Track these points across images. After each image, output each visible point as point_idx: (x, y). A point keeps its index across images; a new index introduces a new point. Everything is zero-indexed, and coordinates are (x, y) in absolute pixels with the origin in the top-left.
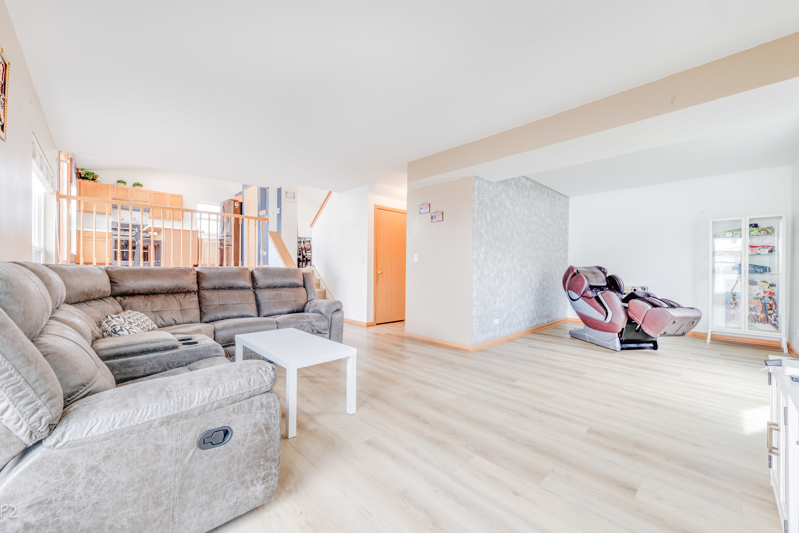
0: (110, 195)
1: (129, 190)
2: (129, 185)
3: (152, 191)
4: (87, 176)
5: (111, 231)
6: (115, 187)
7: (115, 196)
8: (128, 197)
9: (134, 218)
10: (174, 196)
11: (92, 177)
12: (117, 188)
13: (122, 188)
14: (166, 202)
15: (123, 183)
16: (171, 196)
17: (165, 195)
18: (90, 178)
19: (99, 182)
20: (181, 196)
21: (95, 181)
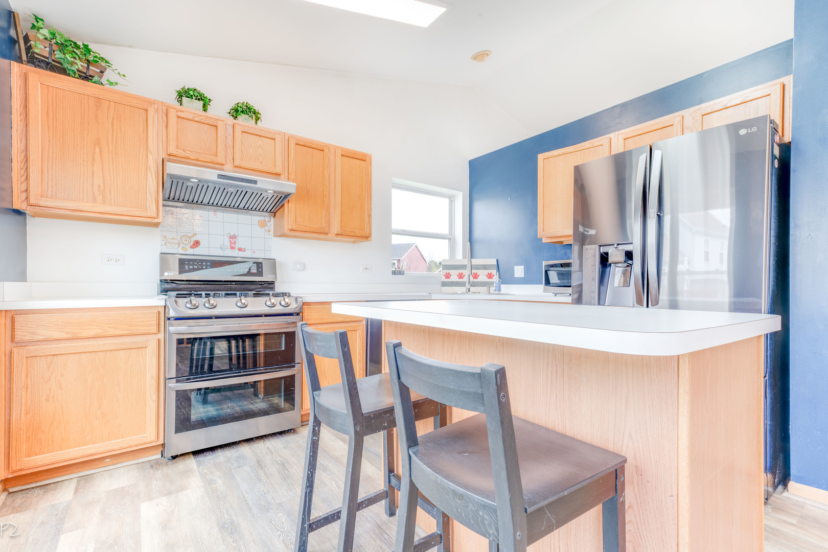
0: (152, 145)
1: (220, 125)
2: (220, 109)
4: (58, 55)
5: (159, 301)
6: (172, 113)
7: (172, 149)
8: (216, 156)
9: (231, 237)
10: (349, 155)
11: (82, 66)
12: (178, 117)
13: (196, 119)
14: (329, 177)
15: (199, 99)
16: (342, 155)
17: (326, 150)
18: (73, 68)
19: (112, 87)
20: (368, 157)
21: (95, 82)
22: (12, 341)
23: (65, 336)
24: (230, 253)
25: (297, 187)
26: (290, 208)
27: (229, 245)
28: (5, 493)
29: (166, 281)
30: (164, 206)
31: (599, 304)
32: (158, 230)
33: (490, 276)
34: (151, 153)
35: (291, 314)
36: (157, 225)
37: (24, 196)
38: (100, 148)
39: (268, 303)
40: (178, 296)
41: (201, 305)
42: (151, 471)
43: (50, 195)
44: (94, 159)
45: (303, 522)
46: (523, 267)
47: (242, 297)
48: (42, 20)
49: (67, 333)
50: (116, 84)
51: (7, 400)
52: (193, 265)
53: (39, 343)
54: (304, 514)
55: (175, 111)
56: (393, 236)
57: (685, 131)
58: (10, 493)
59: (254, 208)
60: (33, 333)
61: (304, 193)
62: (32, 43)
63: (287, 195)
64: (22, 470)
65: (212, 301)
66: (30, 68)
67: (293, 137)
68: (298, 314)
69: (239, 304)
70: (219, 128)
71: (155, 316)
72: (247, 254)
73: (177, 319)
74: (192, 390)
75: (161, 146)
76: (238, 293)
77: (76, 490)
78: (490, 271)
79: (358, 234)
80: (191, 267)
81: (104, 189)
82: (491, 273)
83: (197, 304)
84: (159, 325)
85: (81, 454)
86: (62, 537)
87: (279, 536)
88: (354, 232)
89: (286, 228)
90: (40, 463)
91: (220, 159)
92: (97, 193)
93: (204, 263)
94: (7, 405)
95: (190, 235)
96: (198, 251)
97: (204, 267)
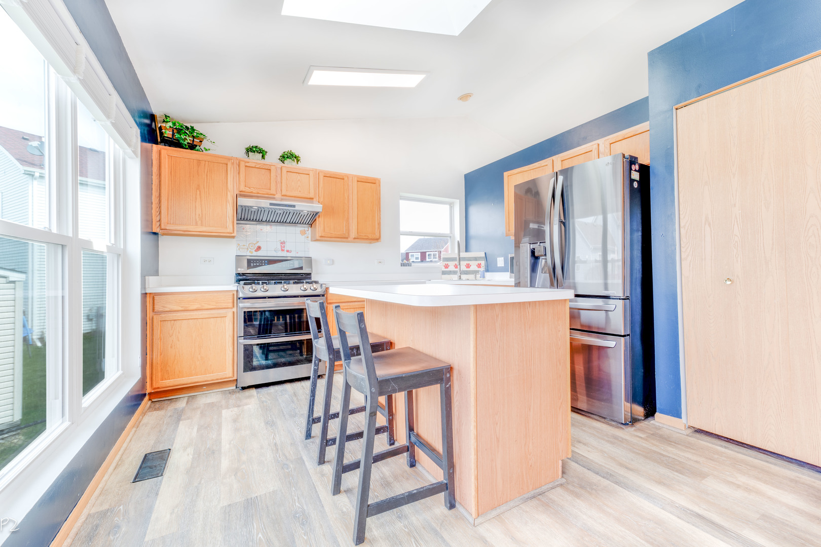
0: (230, 186)
1: (273, 168)
2: (273, 158)
3: (322, 171)
4: (177, 136)
5: (233, 287)
6: (242, 164)
7: (242, 188)
8: (270, 189)
9: (281, 243)
10: (363, 181)
11: (190, 140)
12: (246, 166)
13: (257, 166)
14: (348, 197)
15: (259, 153)
16: (358, 181)
17: (346, 179)
18: (185, 143)
19: (207, 152)
20: (377, 181)
21: (197, 150)
22: (153, 311)
23: (180, 309)
24: (281, 254)
25: (323, 207)
26: (320, 221)
27: (280, 249)
28: (150, 402)
29: (239, 274)
30: (237, 224)
31: (531, 286)
32: (235, 239)
33: (479, 266)
34: (229, 191)
35: (318, 296)
36: (233, 237)
37: (158, 224)
38: (200, 191)
39: (302, 288)
40: (245, 284)
41: (260, 290)
42: (230, 395)
43: (172, 222)
44: (196, 198)
45: (309, 417)
46: (503, 258)
47: (285, 284)
48: (169, 117)
49: (182, 307)
50: (209, 150)
51: (151, 346)
52: (256, 263)
53: (167, 313)
54: (309, 412)
55: (244, 162)
56: (401, 236)
57: (600, 155)
58: (152, 402)
59: (299, 223)
60: (163, 307)
61: (330, 210)
62: (163, 131)
63: (317, 213)
64: (159, 388)
65: (265, 286)
66: (161, 147)
67: (322, 172)
68: (323, 296)
69: (283, 289)
70: (272, 171)
71: (231, 296)
72: (293, 254)
73: (244, 299)
74: (255, 345)
75: (235, 186)
76: (283, 281)
77: (187, 402)
78: (479, 262)
79: (370, 237)
80: (255, 264)
81: (202, 216)
82: (480, 264)
83: (256, 289)
84: (233, 302)
85: (189, 381)
86: (181, 422)
87: (298, 429)
88: (368, 236)
89: (317, 235)
90: (168, 385)
91: (273, 191)
92: (198, 219)
93: (263, 262)
94: (151, 349)
95: (254, 242)
96: (259, 253)
97: (263, 264)
